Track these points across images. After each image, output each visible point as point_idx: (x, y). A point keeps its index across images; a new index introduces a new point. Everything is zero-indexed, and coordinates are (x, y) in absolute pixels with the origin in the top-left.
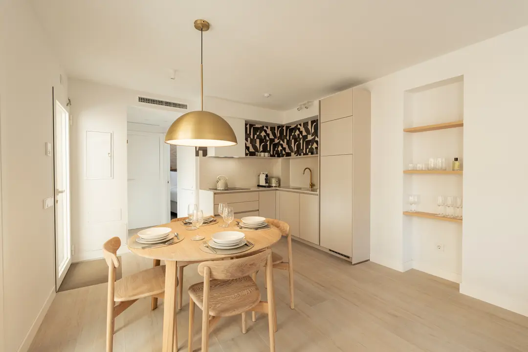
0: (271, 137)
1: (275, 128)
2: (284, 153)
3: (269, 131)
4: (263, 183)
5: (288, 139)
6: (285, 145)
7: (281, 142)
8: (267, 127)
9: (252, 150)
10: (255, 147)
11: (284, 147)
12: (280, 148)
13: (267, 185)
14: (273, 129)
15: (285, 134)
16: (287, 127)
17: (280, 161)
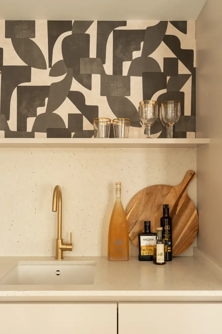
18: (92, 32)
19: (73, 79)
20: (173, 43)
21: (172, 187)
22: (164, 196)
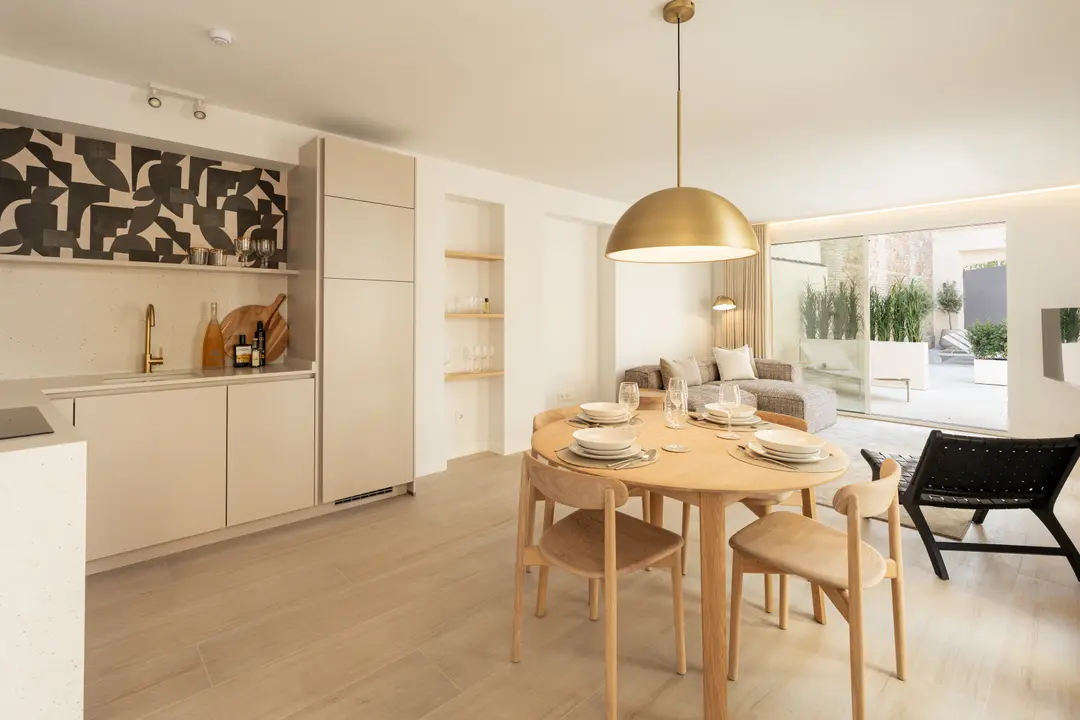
18: (185, 165)
19: (162, 206)
20: (267, 188)
21: (264, 307)
22: (257, 314)
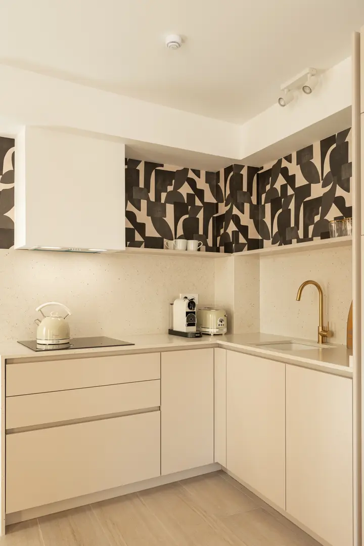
0: (209, 198)
1: (218, 173)
2: (242, 240)
3: (201, 184)
4: (180, 324)
5: (255, 202)
6: (246, 219)
7: (235, 211)
8: (197, 173)
9: (151, 231)
10: (160, 224)
11: (242, 223)
12: (232, 227)
13: (193, 329)
14: (212, 177)
15: (245, 189)
16: (252, 171)
17: (230, 262)
